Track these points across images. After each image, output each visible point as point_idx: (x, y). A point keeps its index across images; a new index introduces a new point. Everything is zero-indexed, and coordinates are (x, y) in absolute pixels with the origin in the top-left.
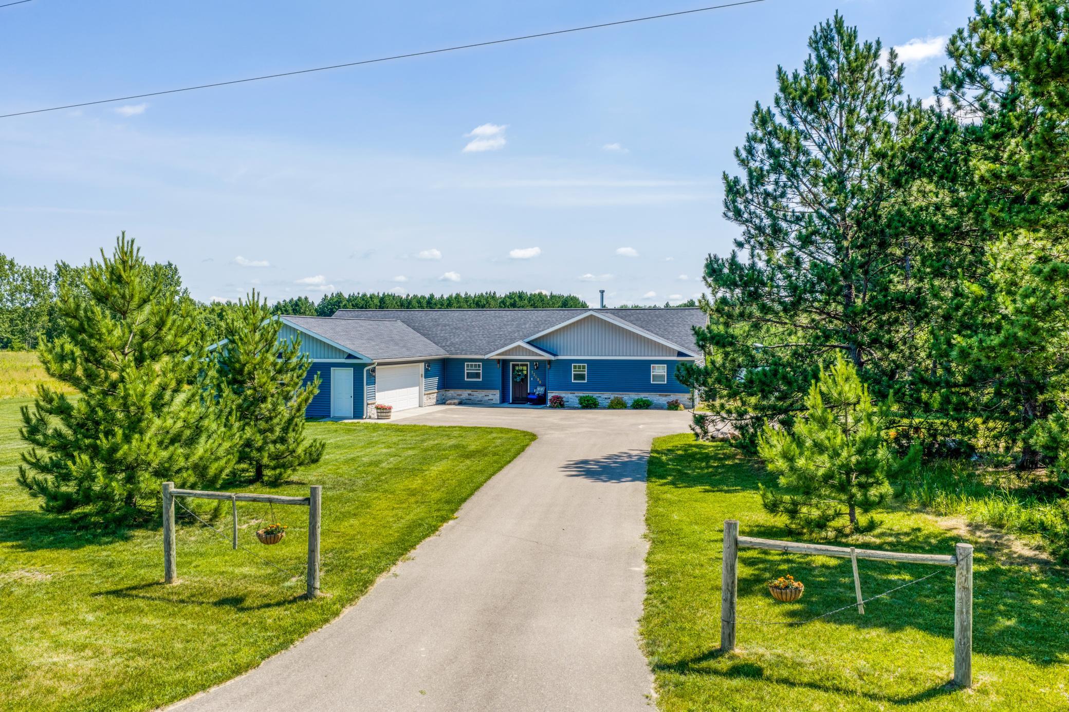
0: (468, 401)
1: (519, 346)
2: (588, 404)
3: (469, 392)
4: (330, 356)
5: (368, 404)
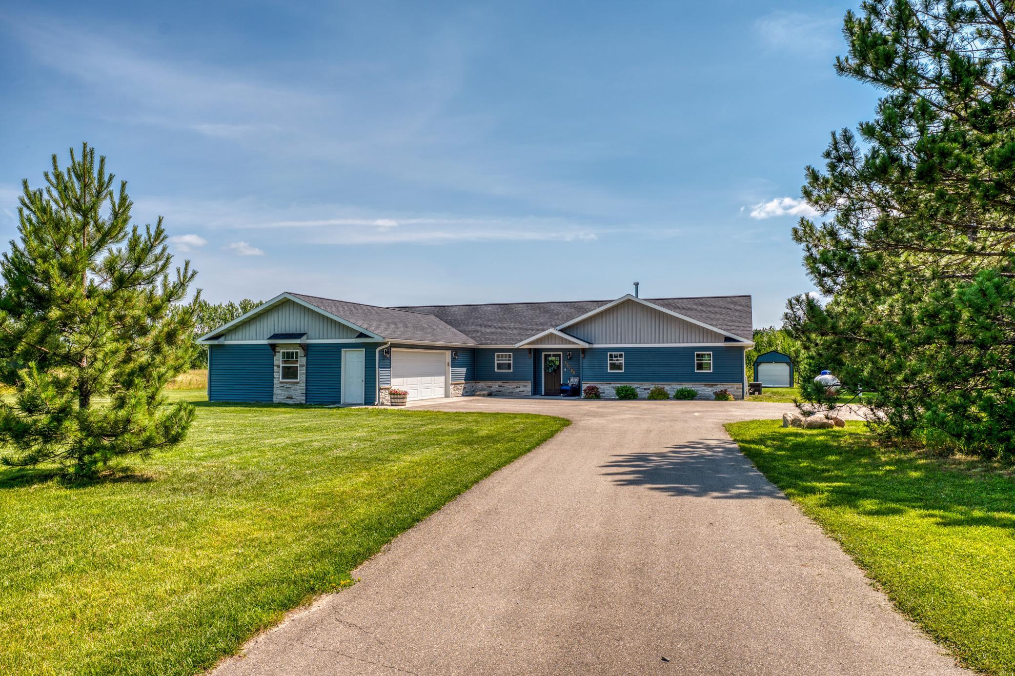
0: (498, 393)
1: (552, 334)
2: (626, 395)
3: (500, 383)
4: (341, 336)
5: (380, 389)
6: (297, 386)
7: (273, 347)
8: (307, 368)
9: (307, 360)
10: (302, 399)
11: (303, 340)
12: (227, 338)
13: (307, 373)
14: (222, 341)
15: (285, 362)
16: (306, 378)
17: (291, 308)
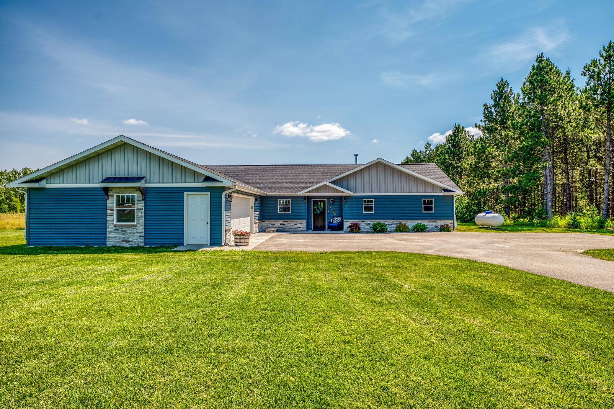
1: (325, 185)
2: (379, 230)
3: (281, 222)
4: (183, 181)
5: (226, 230)
6: (134, 229)
7: (106, 190)
8: (145, 211)
9: (145, 203)
10: (140, 242)
11: (142, 184)
12: (49, 181)
13: (145, 216)
14: (43, 184)
15: (118, 205)
16: (145, 221)
17: (126, 151)
